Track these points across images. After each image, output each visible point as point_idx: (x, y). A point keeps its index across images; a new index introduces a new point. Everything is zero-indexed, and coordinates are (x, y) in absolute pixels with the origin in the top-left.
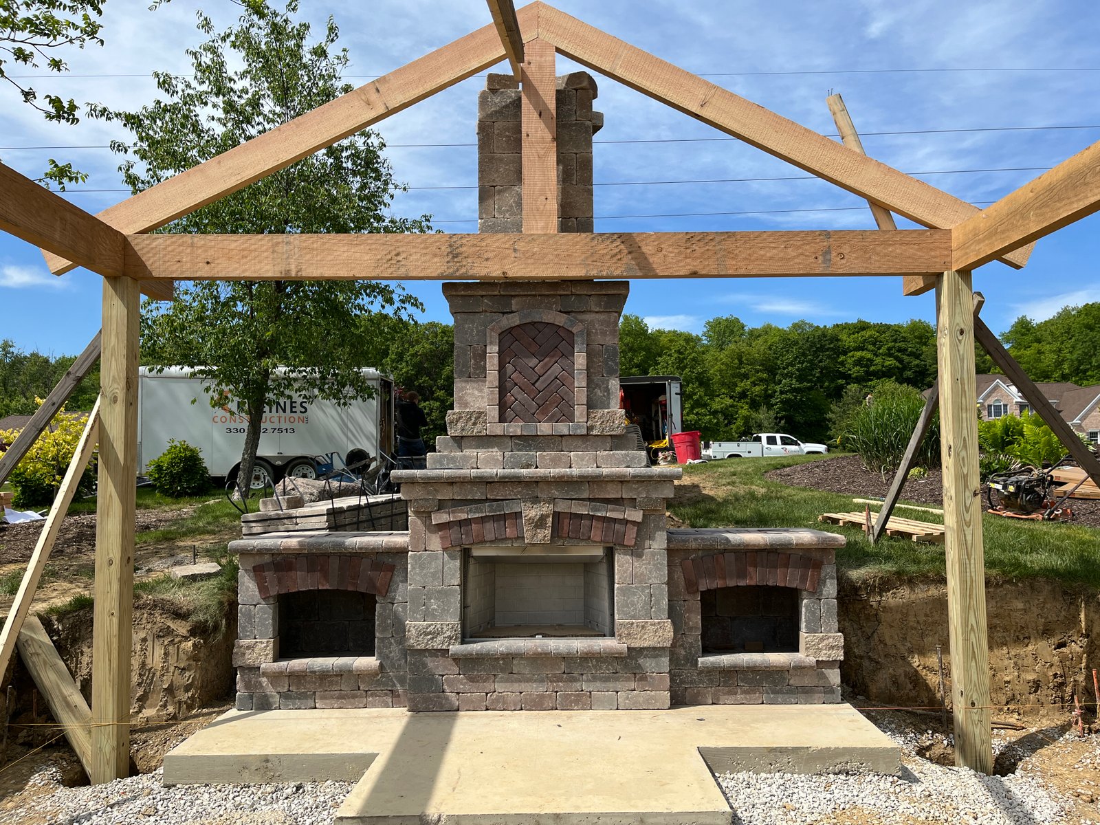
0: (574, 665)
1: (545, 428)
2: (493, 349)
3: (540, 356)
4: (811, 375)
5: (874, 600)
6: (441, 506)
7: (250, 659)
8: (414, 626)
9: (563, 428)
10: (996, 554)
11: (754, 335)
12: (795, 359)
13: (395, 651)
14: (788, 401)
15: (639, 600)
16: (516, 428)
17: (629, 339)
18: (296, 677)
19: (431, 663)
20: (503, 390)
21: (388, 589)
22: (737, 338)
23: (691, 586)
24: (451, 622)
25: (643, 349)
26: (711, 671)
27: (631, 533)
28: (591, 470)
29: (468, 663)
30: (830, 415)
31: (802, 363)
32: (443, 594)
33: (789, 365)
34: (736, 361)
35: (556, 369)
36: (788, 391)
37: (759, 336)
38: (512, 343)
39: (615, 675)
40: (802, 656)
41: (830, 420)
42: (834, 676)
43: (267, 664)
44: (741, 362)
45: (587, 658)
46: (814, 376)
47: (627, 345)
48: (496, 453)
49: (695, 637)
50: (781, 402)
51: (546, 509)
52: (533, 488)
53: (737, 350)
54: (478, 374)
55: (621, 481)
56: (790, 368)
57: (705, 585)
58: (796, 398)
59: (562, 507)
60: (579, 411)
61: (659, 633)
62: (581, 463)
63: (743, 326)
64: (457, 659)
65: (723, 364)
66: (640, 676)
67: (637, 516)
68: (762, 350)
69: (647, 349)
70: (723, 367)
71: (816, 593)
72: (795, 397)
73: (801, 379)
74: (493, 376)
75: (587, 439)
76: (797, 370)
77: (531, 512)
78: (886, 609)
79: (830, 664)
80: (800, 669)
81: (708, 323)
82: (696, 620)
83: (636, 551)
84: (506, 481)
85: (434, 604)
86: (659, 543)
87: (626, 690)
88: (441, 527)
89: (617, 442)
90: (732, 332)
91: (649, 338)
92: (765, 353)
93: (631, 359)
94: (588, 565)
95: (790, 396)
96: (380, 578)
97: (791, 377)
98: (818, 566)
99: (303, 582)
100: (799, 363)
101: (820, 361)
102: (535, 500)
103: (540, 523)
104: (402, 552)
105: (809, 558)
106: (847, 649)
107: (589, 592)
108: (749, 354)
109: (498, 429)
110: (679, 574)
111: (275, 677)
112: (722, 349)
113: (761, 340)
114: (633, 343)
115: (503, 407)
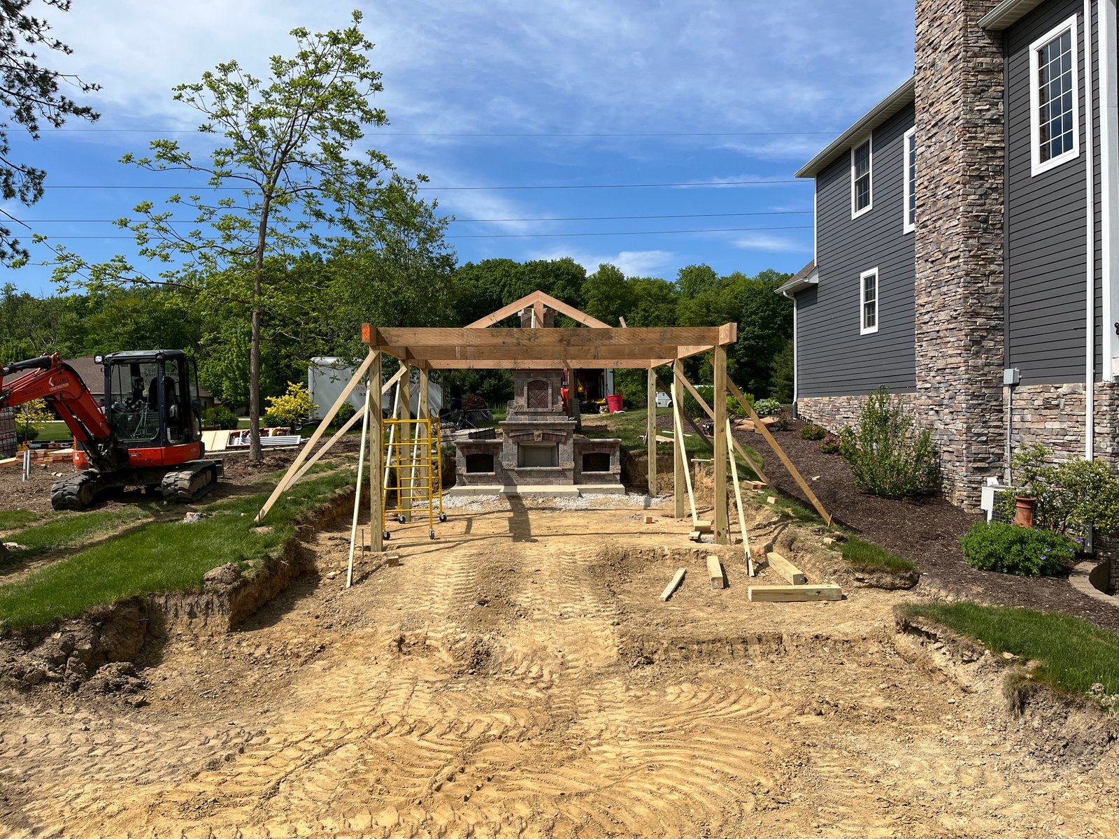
0: (548, 473)
1: (540, 410)
2: (526, 388)
3: (540, 389)
4: (773, 323)
5: (637, 459)
6: (512, 431)
7: (460, 472)
8: (504, 463)
9: (545, 410)
10: (689, 448)
11: (724, 283)
12: (759, 308)
13: (499, 470)
14: (751, 347)
15: (566, 456)
16: (532, 410)
17: (605, 288)
18: (472, 476)
19: (509, 473)
20: (528, 399)
21: (497, 454)
22: (707, 287)
23: (580, 453)
24: (515, 463)
25: (619, 298)
26: (585, 475)
27: (564, 438)
28: (553, 422)
29: (519, 473)
30: (773, 364)
31: (765, 312)
32: (513, 455)
33: (752, 314)
34: (704, 310)
35: (543, 393)
36: (752, 338)
37: (727, 285)
38: (530, 386)
39: (559, 476)
40: (611, 472)
41: (772, 369)
42: (618, 477)
43: (465, 473)
44: (709, 311)
45: (551, 472)
46: (776, 323)
47: (604, 293)
48: (526, 417)
49: (581, 467)
50: (745, 348)
51: (541, 432)
52: (537, 426)
53: (705, 299)
54: (522, 395)
55: (561, 424)
56: (754, 316)
57: (583, 453)
58: (758, 345)
59: (545, 432)
60: (550, 405)
61: (570, 465)
62: (550, 420)
63: (714, 275)
64: (517, 472)
65: (692, 312)
66: (565, 476)
67: (565, 434)
68: (728, 300)
69: (622, 297)
70: (692, 315)
71: (614, 455)
72: (757, 343)
73: (763, 326)
74: (525, 395)
75: (552, 413)
76: (760, 318)
77: (536, 433)
78: (641, 462)
79: (617, 474)
80: (608, 475)
81: (681, 271)
82: (581, 462)
83: (565, 443)
84: (530, 424)
85: (510, 458)
86: (571, 441)
87: (562, 480)
88: (512, 437)
89: (560, 414)
90: (703, 281)
91: (625, 287)
92: (731, 302)
93: (607, 307)
94: (552, 448)
95: (752, 342)
96: (495, 451)
97: (754, 325)
98: (614, 447)
99: (474, 452)
100: (762, 312)
101: (783, 310)
102: (538, 430)
103: (539, 436)
104: (501, 444)
105: (612, 445)
106: (621, 469)
107: (552, 456)
108: (716, 303)
109: (527, 410)
110: (577, 450)
111: (466, 477)
112: (693, 297)
113: (727, 290)
114: (609, 292)
115: (528, 404)
